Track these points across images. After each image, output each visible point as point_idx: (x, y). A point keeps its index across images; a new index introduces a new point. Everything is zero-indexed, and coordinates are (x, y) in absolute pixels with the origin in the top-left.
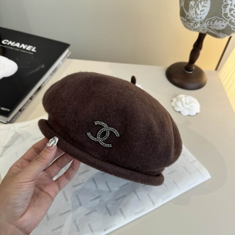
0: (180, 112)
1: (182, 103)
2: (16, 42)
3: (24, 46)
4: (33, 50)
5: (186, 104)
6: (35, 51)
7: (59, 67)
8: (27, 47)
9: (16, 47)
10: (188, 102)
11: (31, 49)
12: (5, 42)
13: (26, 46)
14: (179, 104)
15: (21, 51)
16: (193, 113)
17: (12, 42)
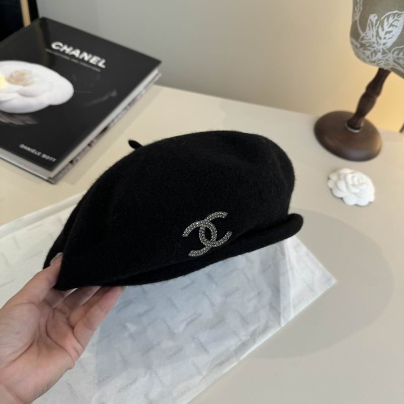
0: (342, 199)
1: (347, 183)
2: (74, 48)
3: (86, 56)
4: (101, 64)
5: (354, 185)
6: (103, 66)
7: (139, 97)
8: (91, 59)
9: (73, 56)
10: (356, 183)
11: (97, 63)
12: (57, 46)
13: (90, 56)
14: (342, 185)
15: (82, 63)
16: (364, 202)
17: (69, 47)
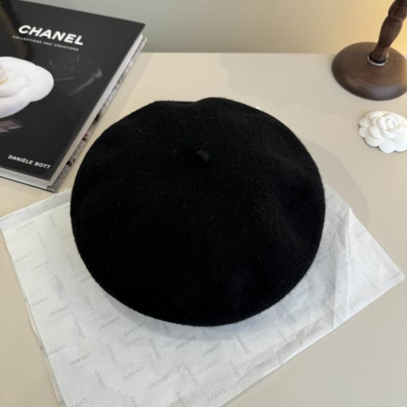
0: (378, 147)
1: (381, 129)
2: (44, 29)
3: (59, 35)
4: (77, 42)
5: (389, 130)
6: (81, 44)
7: (127, 71)
8: (65, 37)
9: (45, 38)
10: (392, 127)
11: (73, 41)
12: (24, 30)
13: (64, 34)
14: (376, 132)
15: (56, 45)
16: (404, 148)
17: (37, 28)
